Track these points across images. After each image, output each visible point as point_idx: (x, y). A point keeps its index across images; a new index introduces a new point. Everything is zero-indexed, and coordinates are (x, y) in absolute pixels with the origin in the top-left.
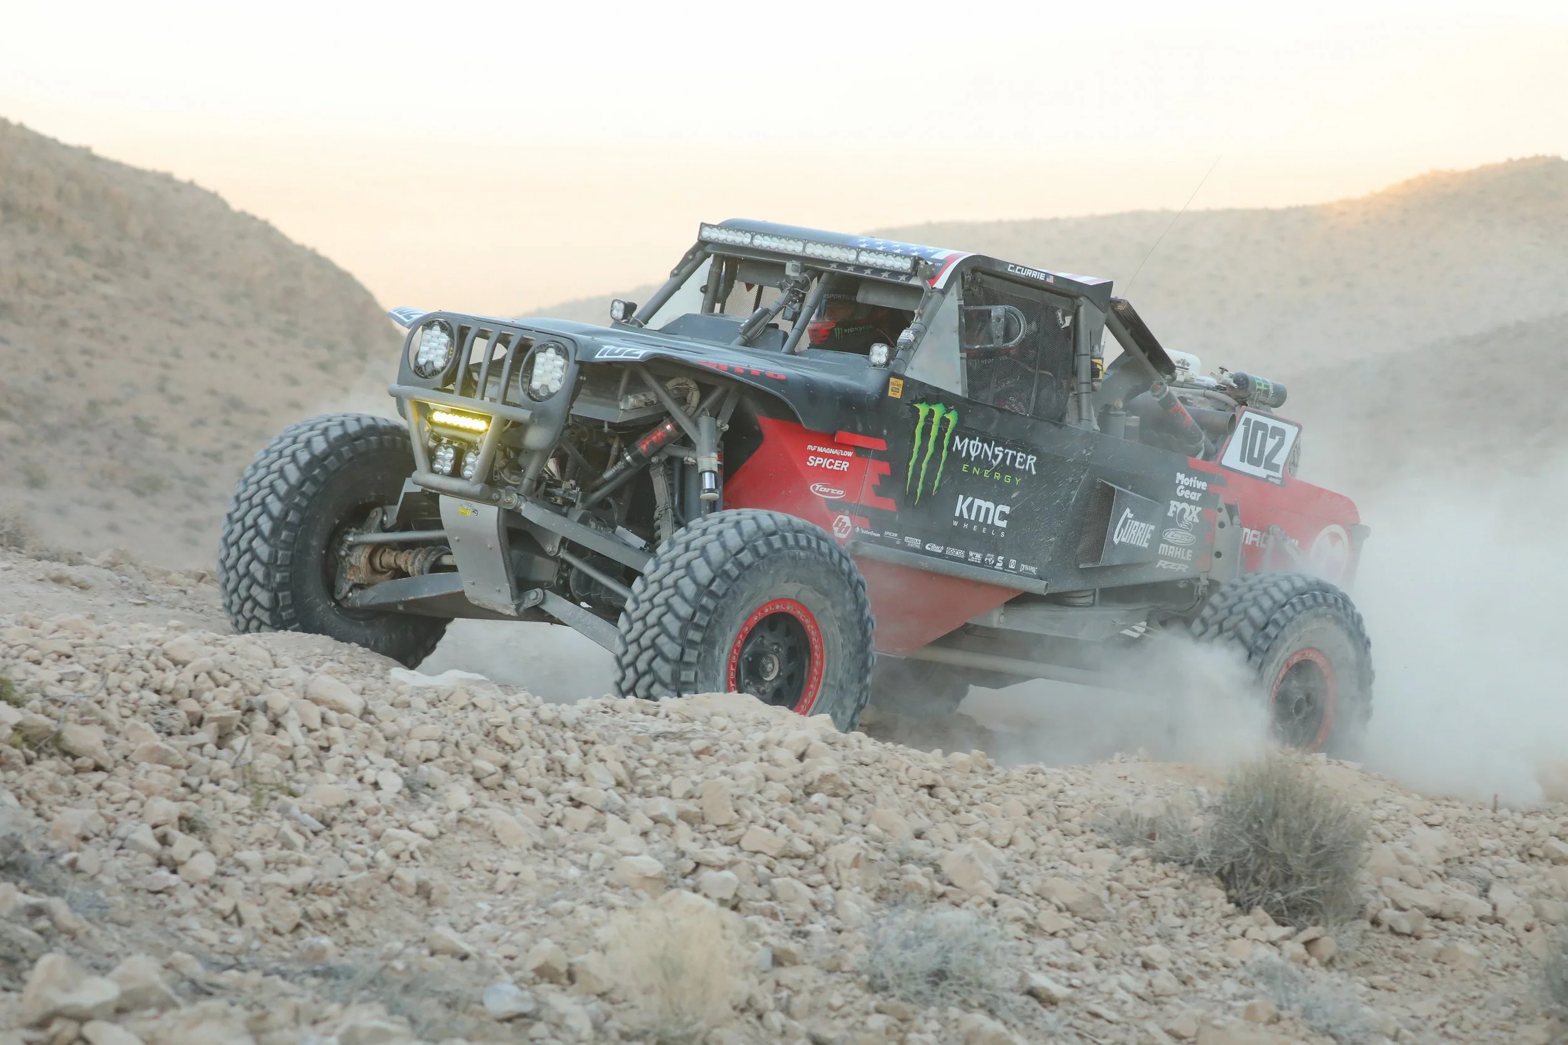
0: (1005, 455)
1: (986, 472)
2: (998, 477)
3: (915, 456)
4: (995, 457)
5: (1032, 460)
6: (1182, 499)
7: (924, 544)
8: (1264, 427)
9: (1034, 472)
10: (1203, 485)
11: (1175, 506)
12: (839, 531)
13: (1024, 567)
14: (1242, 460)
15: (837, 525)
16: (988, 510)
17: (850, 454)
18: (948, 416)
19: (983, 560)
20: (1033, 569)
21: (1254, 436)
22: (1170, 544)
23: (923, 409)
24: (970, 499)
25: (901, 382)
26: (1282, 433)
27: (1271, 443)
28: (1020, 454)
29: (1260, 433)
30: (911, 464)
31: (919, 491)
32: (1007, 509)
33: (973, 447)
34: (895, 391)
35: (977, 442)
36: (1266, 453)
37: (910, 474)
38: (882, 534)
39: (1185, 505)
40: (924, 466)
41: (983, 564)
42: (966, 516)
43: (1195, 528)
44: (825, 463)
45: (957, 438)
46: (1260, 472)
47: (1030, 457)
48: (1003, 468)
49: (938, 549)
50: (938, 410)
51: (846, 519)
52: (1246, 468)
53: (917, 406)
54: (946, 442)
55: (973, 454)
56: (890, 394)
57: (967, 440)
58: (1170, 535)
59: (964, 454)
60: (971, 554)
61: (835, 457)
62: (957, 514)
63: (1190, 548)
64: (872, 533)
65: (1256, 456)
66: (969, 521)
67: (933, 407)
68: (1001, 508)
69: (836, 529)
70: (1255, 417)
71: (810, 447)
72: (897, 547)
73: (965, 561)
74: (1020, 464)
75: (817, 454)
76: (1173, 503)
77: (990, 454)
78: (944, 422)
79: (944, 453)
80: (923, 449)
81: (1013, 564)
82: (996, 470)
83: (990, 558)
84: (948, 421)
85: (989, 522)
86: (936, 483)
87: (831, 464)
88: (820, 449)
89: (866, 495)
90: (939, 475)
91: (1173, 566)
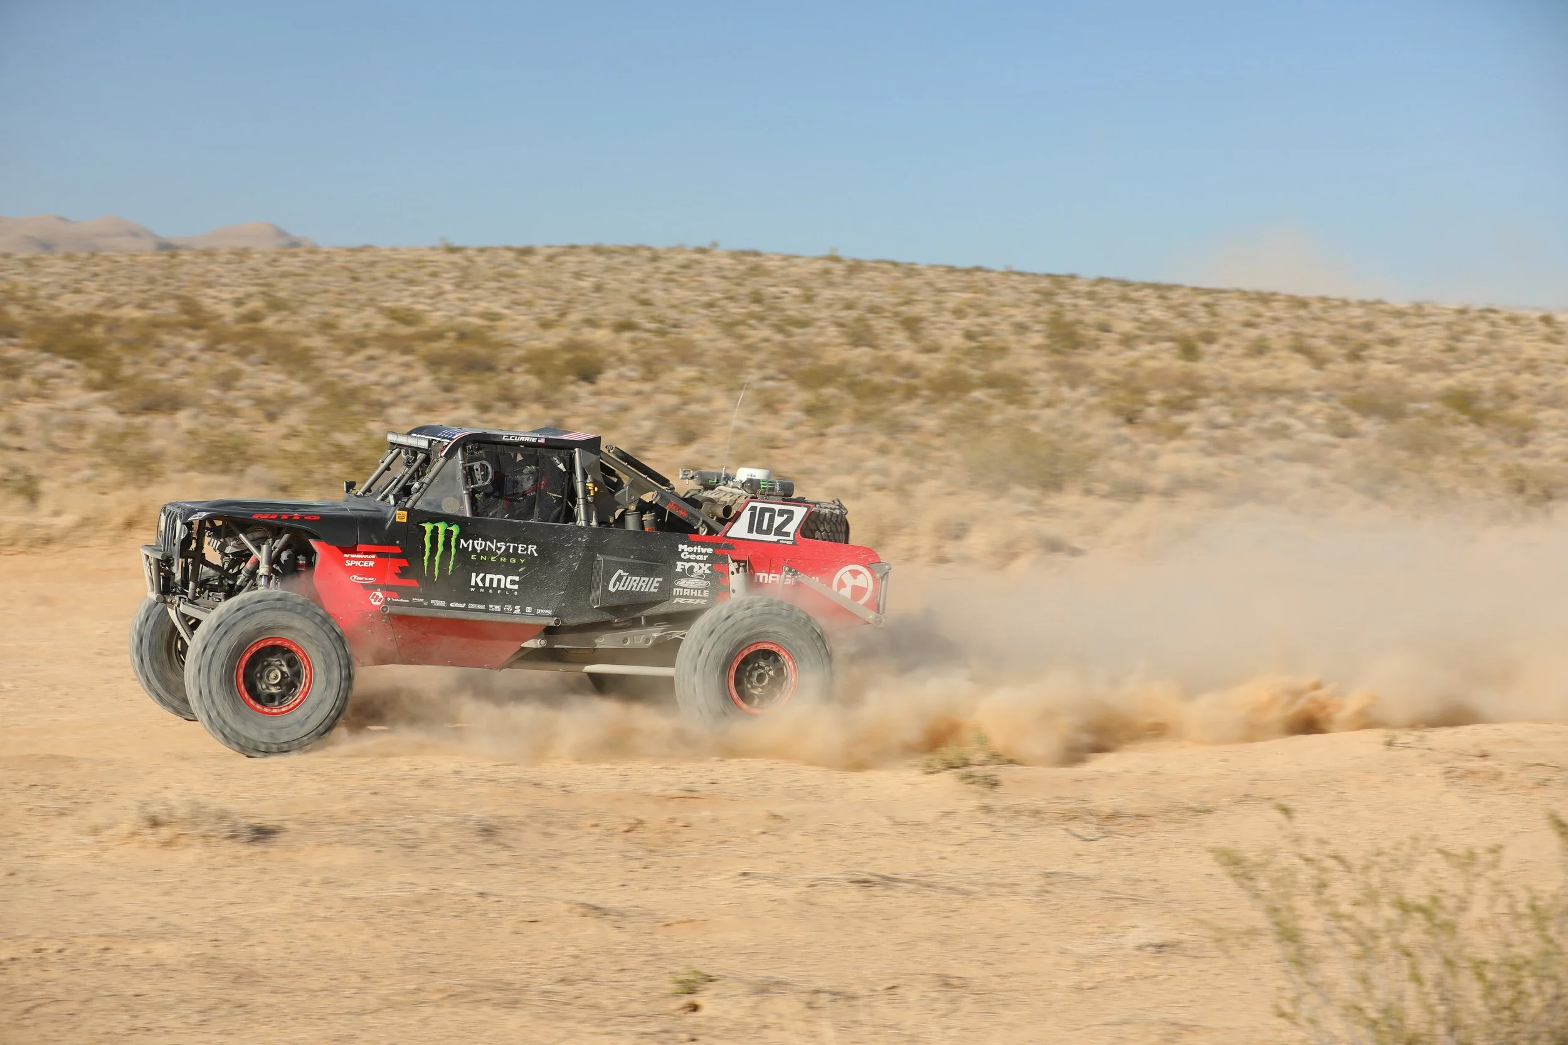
0: (508, 548)
1: (493, 559)
2: (505, 560)
3: (427, 553)
4: (500, 549)
5: (532, 548)
6: (689, 560)
7: (448, 603)
8: (773, 510)
9: (536, 555)
10: (710, 551)
11: (680, 566)
12: (375, 601)
13: (539, 611)
14: (750, 531)
15: (372, 598)
16: (499, 581)
17: (373, 557)
18: (450, 528)
19: (502, 609)
20: (549, 612)
21: (762, 515)
22: (684, 588)
23: (428, 527)
24: (482, 575)
25: (406, 513)
26: (791, 513)
27: (778, 520)
28: (520, 546)
29: (767, 515)
30: (426, 558)
31: (436, 573)
32: (517, 578)
33: (479, 545)
34: (402, 517)
35: (480, 541)
36: (776, 524)
37: (426, 564)
38: (411, 600)
39: (694, 564)
40: (437, 558)
41: (502, 612)
42: (481, 584)
43: (707, 577)
44: (358, 563)
45: (462, 541)
46: (772, 538)
47: (530, 546)
48: (507, 553)
49: (463, 606)
50: (442, 526)
51: (380, 594)
52: (755, 536)
53: (423, 525)
54: (453, 543)
55: (479, 549)
56: (398, 520)
57: (471, 541)
58: (682, 582)
59: (470, 549)
60: (491, 606)
61: (364, 559)
62: (473, 583)
63: (706, 589)
64: (401, 600)
65: (765, 527)
66: (484, 587)
67: (436, 524)
68: (510, 578)
69: (372, 600)
70: (759, 505)
71: (345, 555)
72: (425, 607)
73: (487, 611)
74: (522, 550)
75: (351, 559)
76: (679, 564)
77: (494, 547)
78: (448, 534)
79: (453, 550)
80: (434, 550)
81: (529, 610)
82: (501, 555)
83: (509, 608)
84: (452, 532)
85: (502, 586)
86: (450, 568)
87: (361, 563)
88: (352, 556)
89: (390, 579)
90: (451, 563)
91: (690, 601)
